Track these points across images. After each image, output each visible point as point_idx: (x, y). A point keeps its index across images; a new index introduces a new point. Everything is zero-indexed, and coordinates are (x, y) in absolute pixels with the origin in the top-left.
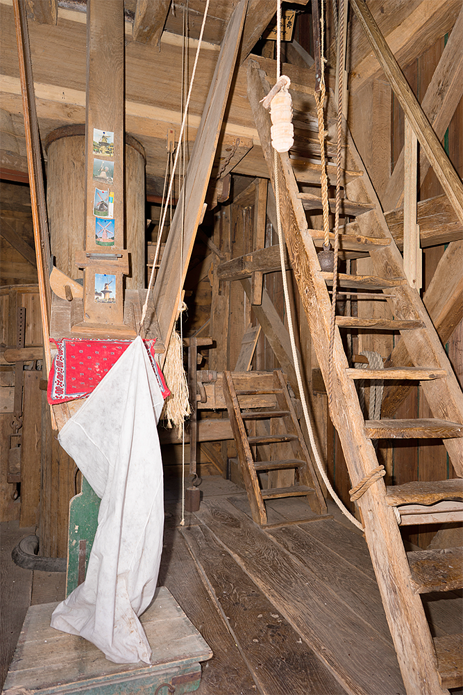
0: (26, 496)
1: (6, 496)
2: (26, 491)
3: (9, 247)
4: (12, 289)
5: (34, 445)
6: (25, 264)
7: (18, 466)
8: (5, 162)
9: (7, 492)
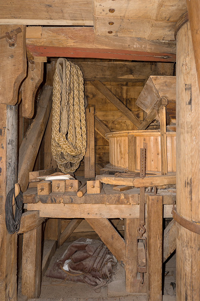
0: (153, 286)
1: (132, 274)
2: (152, 282)
3: (109, 103)
4: (130, 134)
5: (157, 249)
6: (117, 112)
7: (144, 261)
8: (136, 47)
9: (132, 271)
